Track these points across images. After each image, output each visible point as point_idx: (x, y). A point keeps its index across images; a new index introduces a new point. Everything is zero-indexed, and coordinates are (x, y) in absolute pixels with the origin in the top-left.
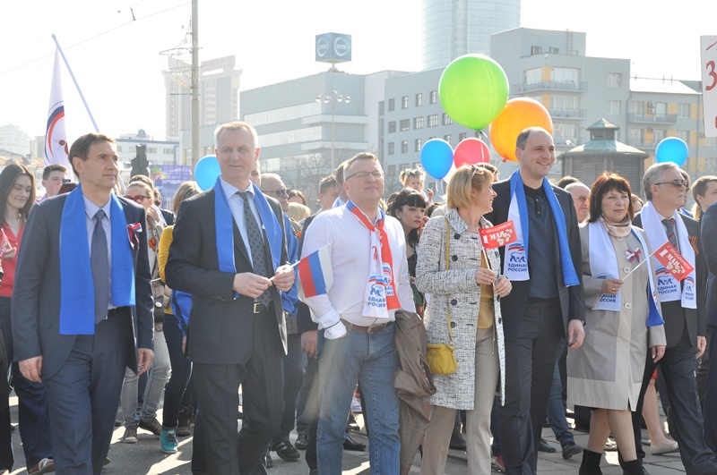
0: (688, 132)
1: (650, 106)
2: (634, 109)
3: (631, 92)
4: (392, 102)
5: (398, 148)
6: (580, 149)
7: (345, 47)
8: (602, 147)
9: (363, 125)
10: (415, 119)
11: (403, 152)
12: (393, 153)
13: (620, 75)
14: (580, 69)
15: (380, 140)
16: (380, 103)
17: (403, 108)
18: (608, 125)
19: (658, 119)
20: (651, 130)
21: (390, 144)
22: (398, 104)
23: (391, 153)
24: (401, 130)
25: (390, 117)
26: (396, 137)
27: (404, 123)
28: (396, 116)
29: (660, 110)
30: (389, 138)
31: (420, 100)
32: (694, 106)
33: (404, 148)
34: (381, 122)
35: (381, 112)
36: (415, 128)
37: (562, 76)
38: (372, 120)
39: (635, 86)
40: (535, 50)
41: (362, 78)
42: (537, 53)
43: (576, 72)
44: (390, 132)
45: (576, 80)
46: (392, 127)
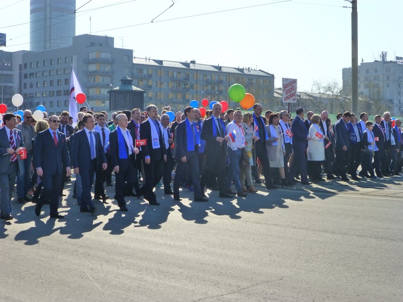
0: (157, 82)
1: (141, 70)
2: (135, 71)
3: (134, 64)
4: (25, 65)
5: (28, 85)
6: (118, 88)
7: (3, 39)
8: (126, 88)
9: (11, 75)
10: (36, 73)
11: (31, 87)
12: (26, 88)
13: (129, 56)
14: (112, 53)
15: (19, 82)
16: (20, 65)
17: (31, 67)
18: (128, 79)
19: (145, 76)
20: (142, 80)
21: (24, 84)
22: (28, 66)
23: (25, 88)
24: (30, 78)
25: (24, 71)
26: (28, 81)
27: (32, 74)
28: (27, 71)
29: (145, 72)
30: (24, 81)
31: (39, 64)
32: (159, 71)
33: (31, 86)
34: (20, 74)
35: (20, 69)
36: (36, 77)
37: (105, 55)
38: (16, 73)
39: (135, 61)
40: (92, 44)
41: (11, 53)
42: (93, 45)
43: (110, 55)
44: (25, 78)
45: (110, 57)
46: (26, 76)
